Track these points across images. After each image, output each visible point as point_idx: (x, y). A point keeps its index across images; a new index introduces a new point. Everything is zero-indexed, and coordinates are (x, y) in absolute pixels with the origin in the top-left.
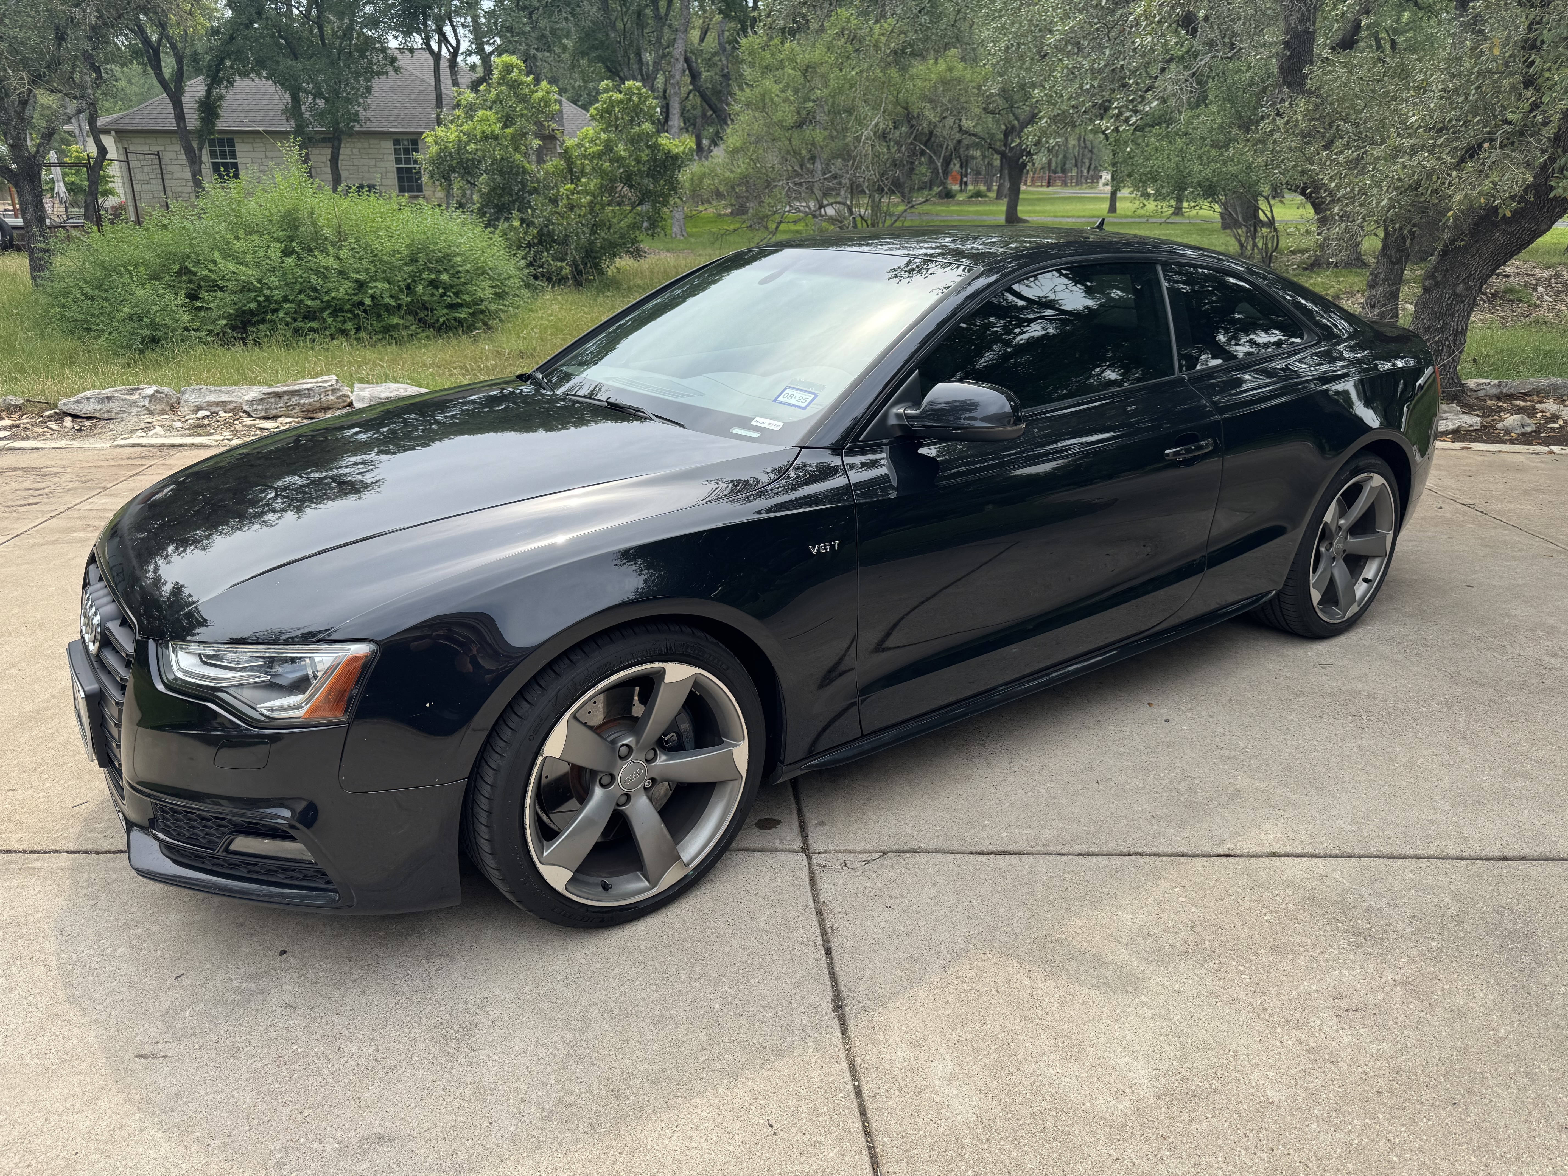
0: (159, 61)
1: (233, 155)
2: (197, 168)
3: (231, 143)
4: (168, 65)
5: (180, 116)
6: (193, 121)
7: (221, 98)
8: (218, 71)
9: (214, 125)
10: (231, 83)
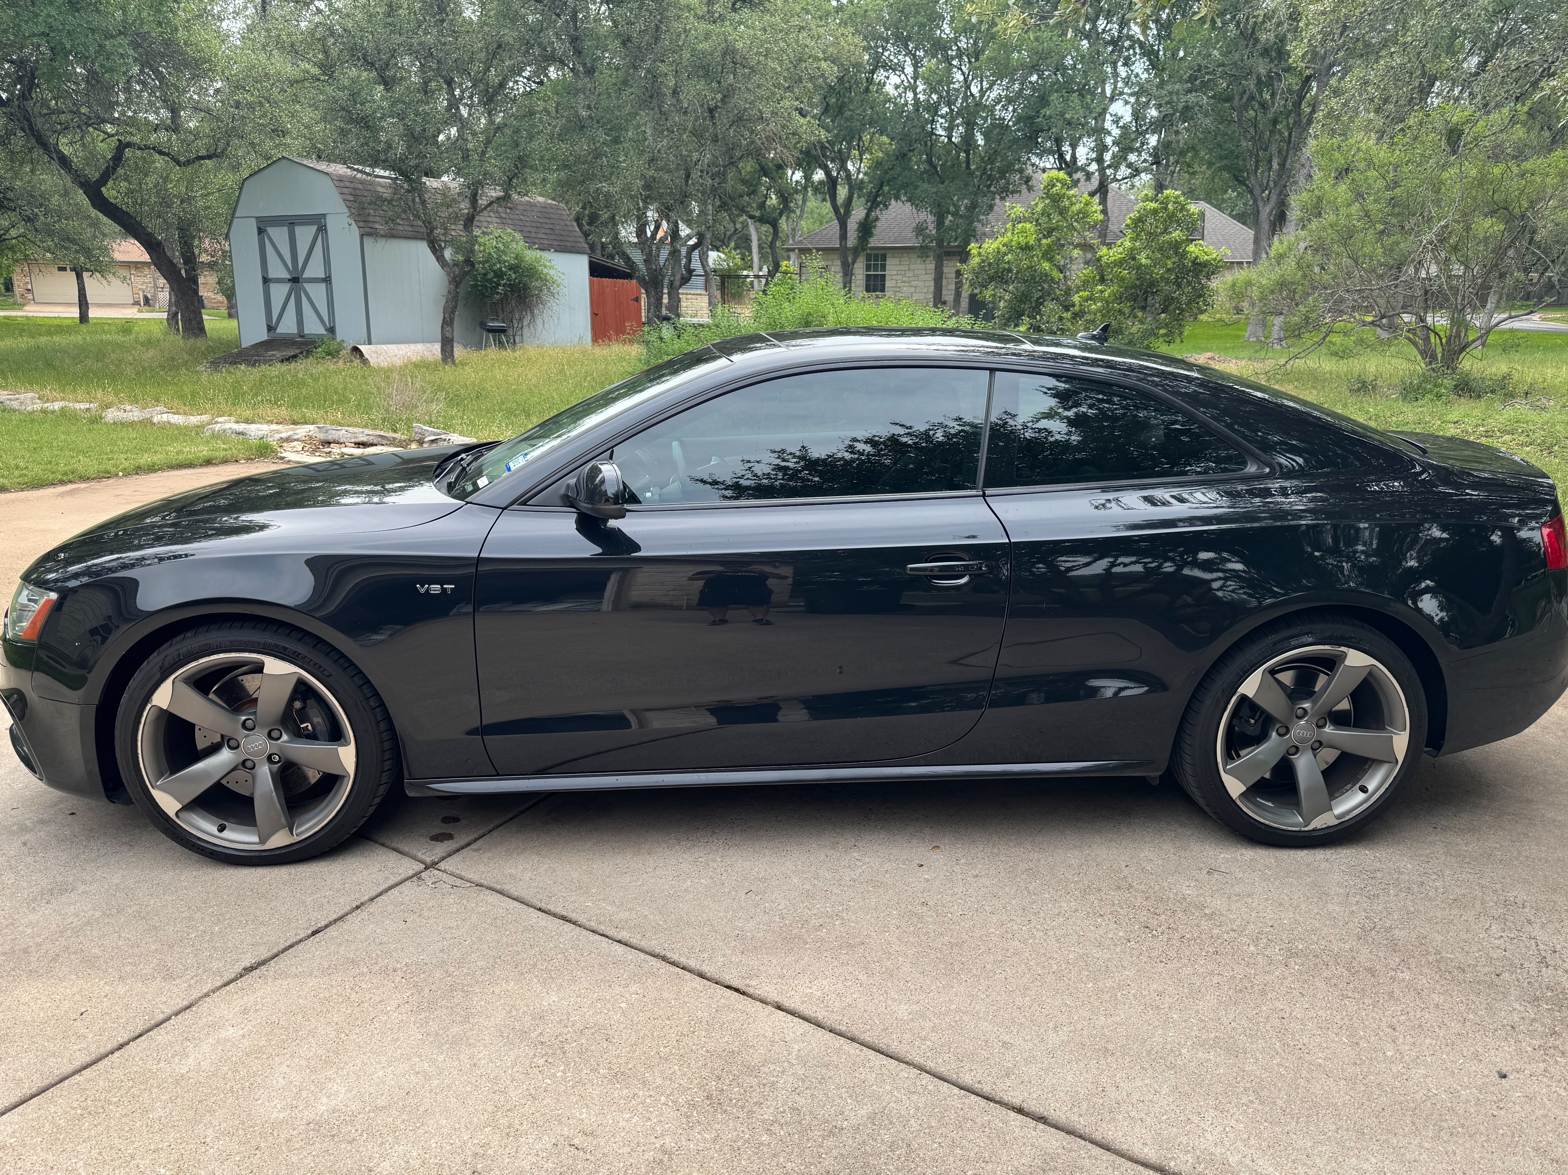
0: (835, 189)
1: (883, 268)
2: (848, 279)
3: (884, 258)
4: (842, 192)
5: (843, 236)
6: (852, 239)
7: (877, 219)
8: (877, 196)
9: (868, 242)
10: (886, 207)
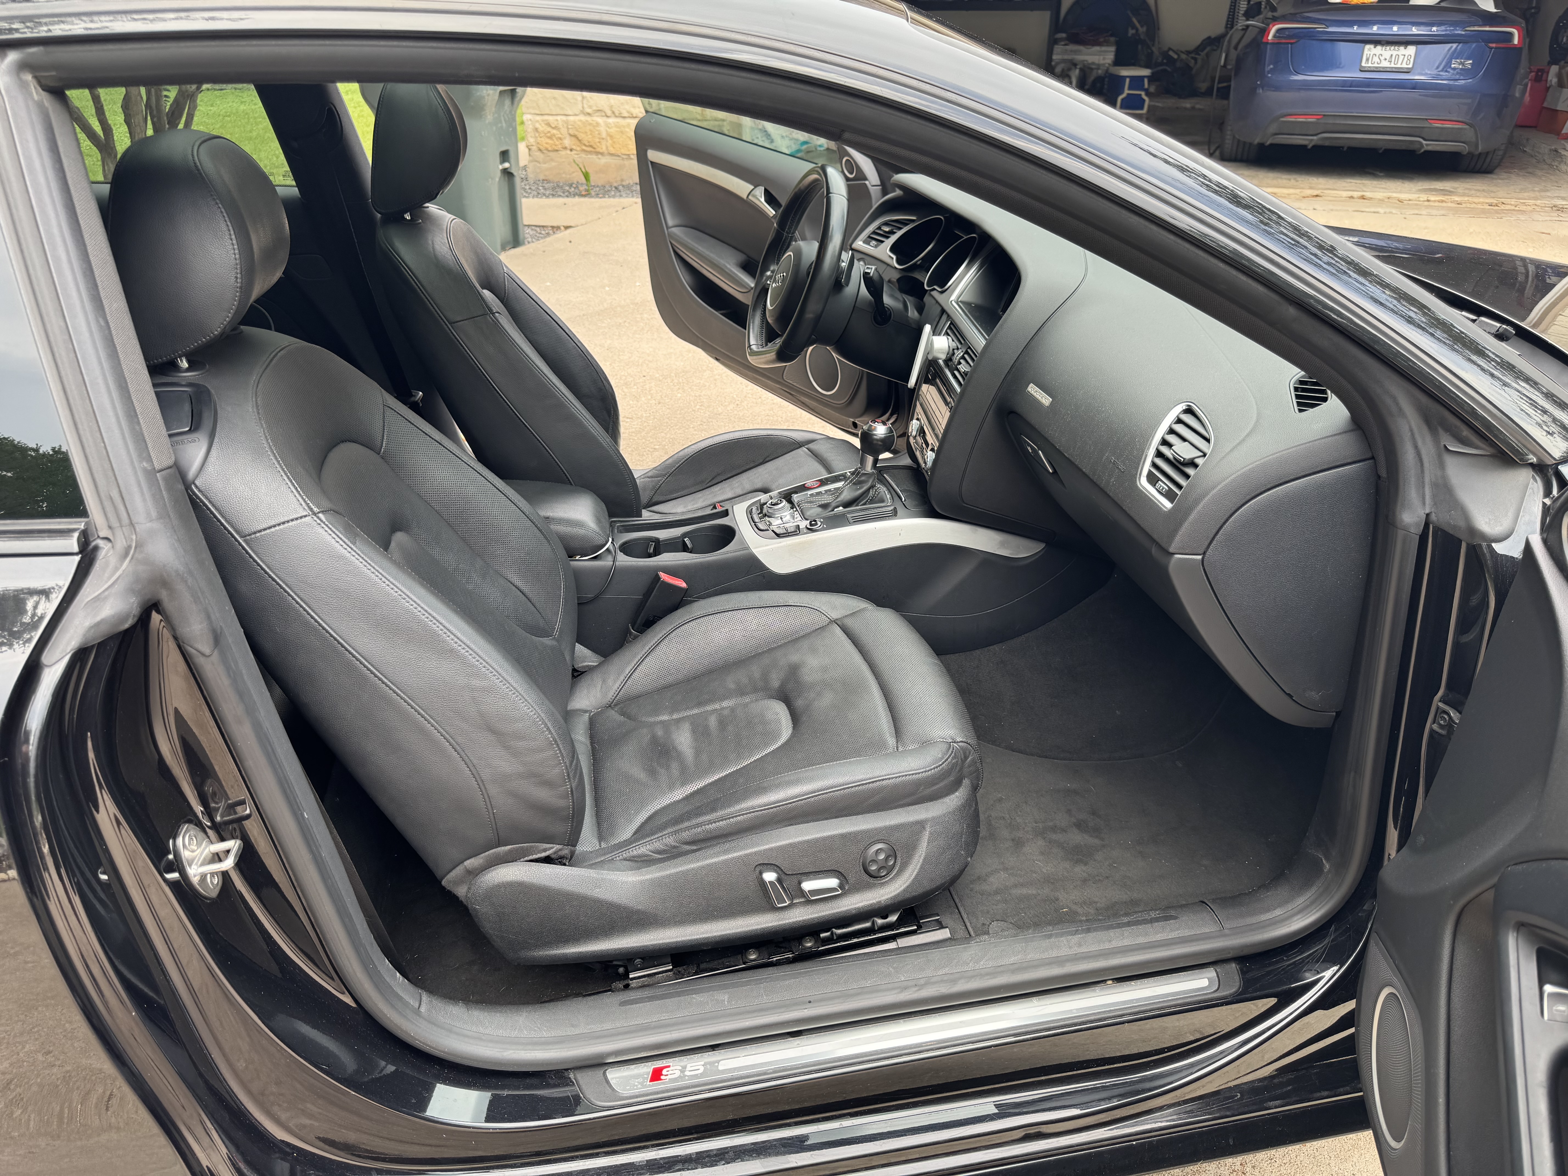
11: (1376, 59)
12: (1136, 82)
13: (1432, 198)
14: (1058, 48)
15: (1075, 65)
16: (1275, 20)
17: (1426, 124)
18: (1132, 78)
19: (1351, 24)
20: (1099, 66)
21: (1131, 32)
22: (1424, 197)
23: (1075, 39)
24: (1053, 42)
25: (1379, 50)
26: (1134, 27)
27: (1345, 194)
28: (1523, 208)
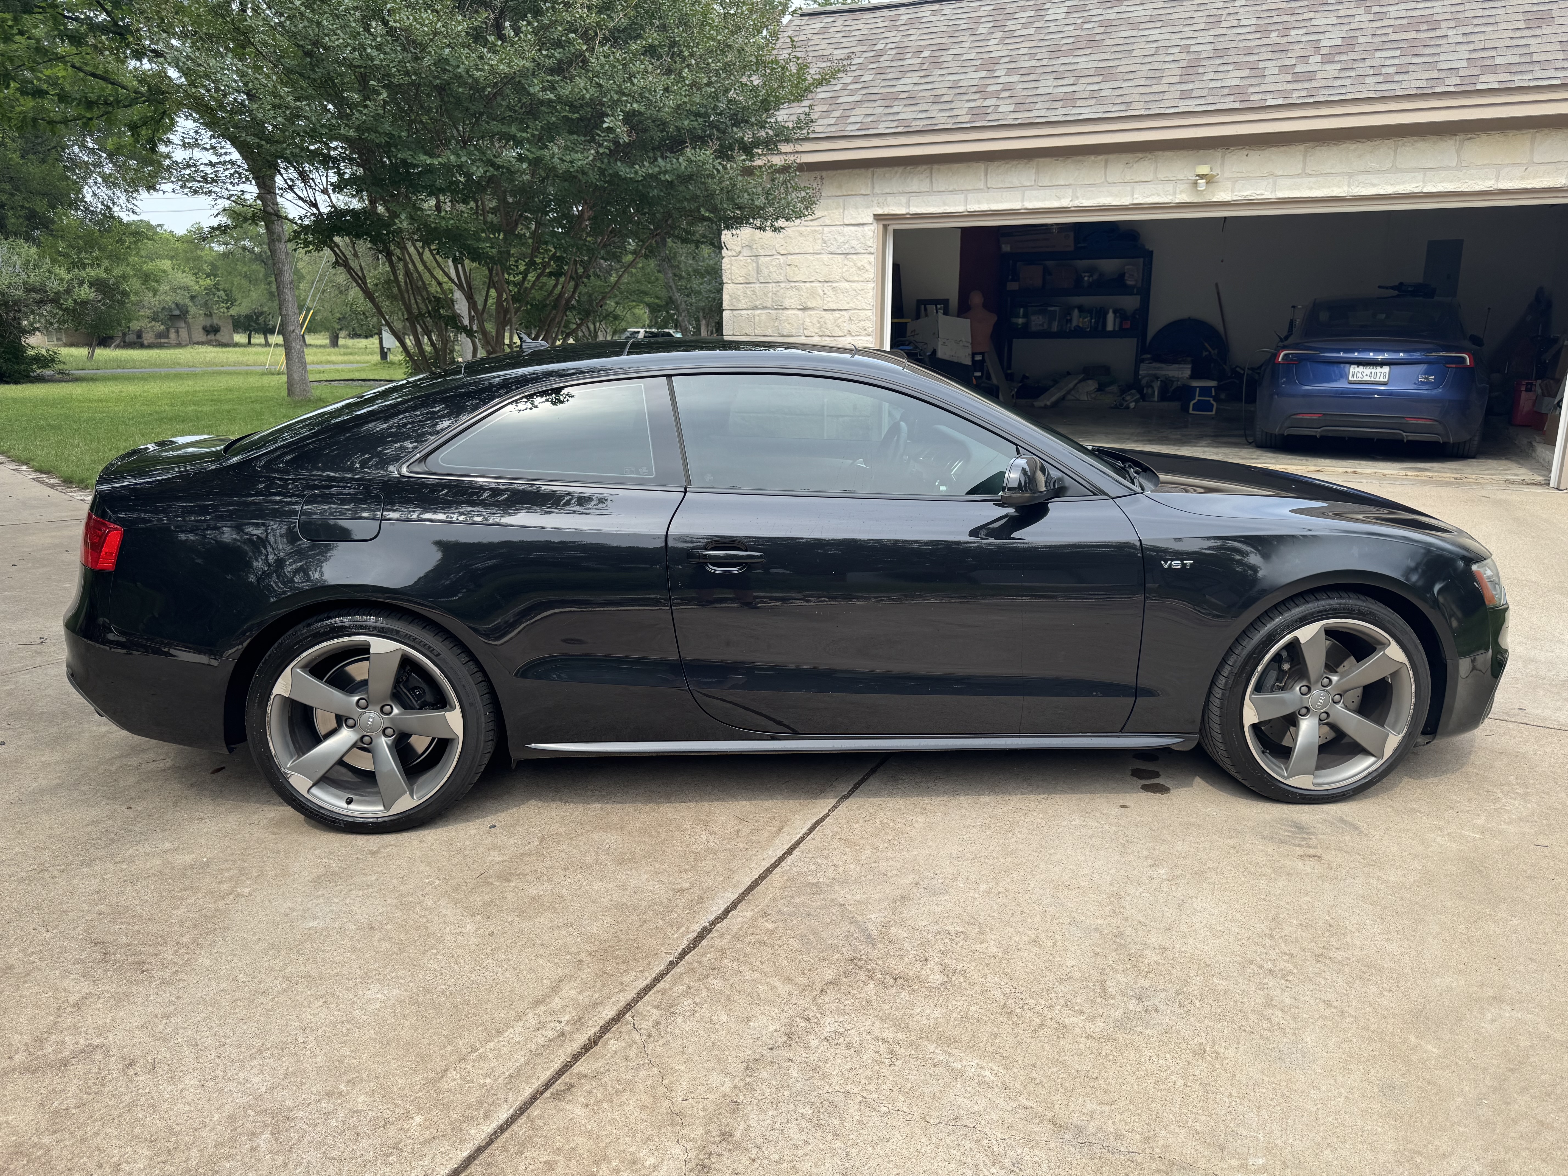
11: (1359, 375)
12: (1205, 391)
13: (1409, 473)
14: (1143, 366)
15: (1157, 378)
16: (1285, 348)
17: (1403, 421)
18: (1201, 388)
19: (1338, 351)
20: (1178, 379)
21: (1205, 353)
22: (1403, 473)
23: (1158, 359)
24: (1139, 361)
25: (1361, 369)
26: (1207, 350)
27: (1341, 470)
28: (1480, 481)
